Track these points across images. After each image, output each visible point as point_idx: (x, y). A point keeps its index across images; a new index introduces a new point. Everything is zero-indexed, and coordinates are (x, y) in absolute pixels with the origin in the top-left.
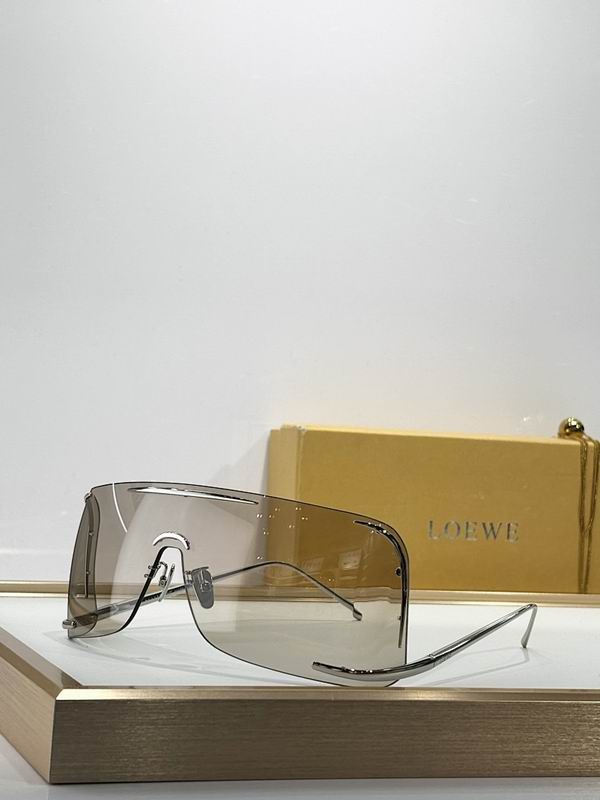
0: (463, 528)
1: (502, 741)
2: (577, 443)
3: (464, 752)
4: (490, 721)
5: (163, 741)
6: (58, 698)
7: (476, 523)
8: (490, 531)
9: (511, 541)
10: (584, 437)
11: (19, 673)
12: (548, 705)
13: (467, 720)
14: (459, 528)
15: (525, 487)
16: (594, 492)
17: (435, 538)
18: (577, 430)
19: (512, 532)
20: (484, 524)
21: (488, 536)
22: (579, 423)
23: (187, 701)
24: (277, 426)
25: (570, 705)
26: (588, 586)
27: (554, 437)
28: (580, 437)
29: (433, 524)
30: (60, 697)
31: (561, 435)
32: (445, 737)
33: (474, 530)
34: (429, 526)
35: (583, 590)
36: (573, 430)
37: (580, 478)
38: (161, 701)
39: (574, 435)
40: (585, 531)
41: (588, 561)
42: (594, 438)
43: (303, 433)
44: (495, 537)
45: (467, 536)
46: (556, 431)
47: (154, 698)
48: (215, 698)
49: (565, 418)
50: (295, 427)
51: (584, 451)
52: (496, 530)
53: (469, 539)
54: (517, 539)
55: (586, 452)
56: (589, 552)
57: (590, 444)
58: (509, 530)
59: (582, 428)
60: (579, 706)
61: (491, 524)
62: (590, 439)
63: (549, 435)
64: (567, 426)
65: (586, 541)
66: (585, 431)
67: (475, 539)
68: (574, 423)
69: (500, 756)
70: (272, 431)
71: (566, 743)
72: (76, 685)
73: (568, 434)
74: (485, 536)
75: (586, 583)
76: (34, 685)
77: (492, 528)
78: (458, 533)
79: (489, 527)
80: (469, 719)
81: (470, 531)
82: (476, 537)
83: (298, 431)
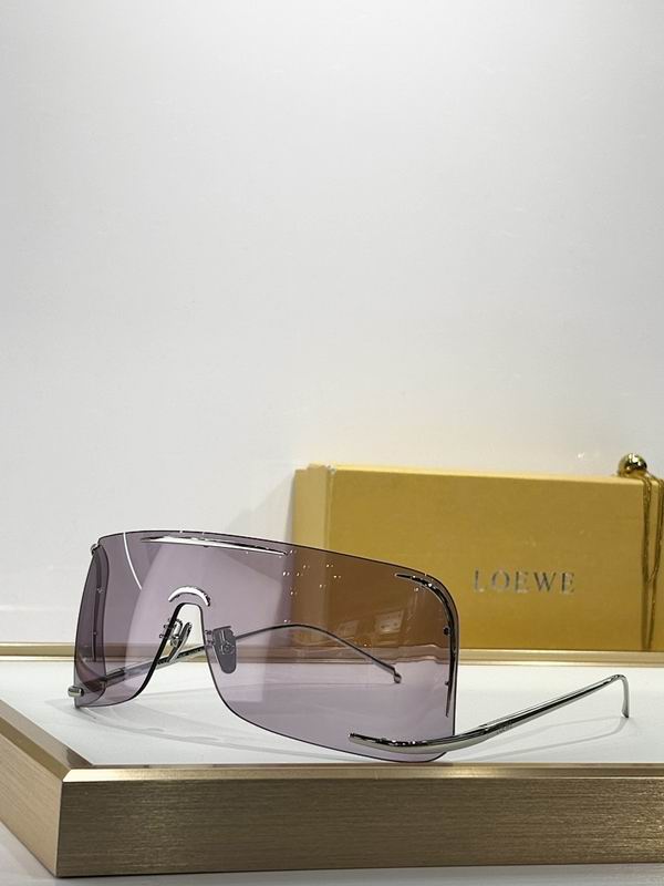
0: (513, 578)
1: (567, 823)
2: (640, 482)
3: (524, 836)
4: (555, 800)
5: (185, 827)
6: (65, 780)
7: (526, 573)
8: (544, 582)
9: (566, 592)
10: (647, 475)
11: (20, 751)
12: (620, 782)
13: (528, 800)
14: (508, 579)
15: (581, 532)
16: (659, 537)
17: (482, 590)
18: (639, 468)
19: (567, 583)
20: (536, 575)
21: (540, 588)
22: (641, 460)
23: (212, 782)
24: (304, 466)
25: (644, 782)
26: (652, 643)
27: (613, 475)
28: (642, 475)
29: (480, 575)
30: (67, 779)
31: (620, 474)
32: (503, 820)
33: (525, 581)
34: (474, 577)
35: (647, 647)
36: (634, 468)
37: (642, 522)
38: (183, 782)
39: (636, 473)
40: (649, 581)
41: (653, 614)
42: (659, 477)
43: (333, 473)
44: (549, 589)
45: (517, 587)
46: (615, 468)
47: (174, 778)
48: (242, 778)
49: (626, 454)
50: (323, 467)
51: (647, 490)
52: (549, 581)
53: (519, 591)
54: (573, 591)
55: (650, 492)
56: (653, 605)
57: (654, 483)
58: (564, 581)
59: (644, 465)
60: (654, 782)
61: (544, 574)
62: (655, 478)
63: (608, 473)
64: (628, 464)
65: (650, 592)
66: (648, 469)
67: (525, 591)
68: (635, 460)
69: (566, 840)
70: (297, 471)
71: (641, 824)
72: (84, 764)
73: (629, 473)
74: (537, 588)
75: (651, 639)
76: (38, 765)
77: (545, 579)
78: (508, 584)
79: (541, 578)
80: (531, 798)
81: (520, 582)
82: (527, 589)
83: (328, 471)
